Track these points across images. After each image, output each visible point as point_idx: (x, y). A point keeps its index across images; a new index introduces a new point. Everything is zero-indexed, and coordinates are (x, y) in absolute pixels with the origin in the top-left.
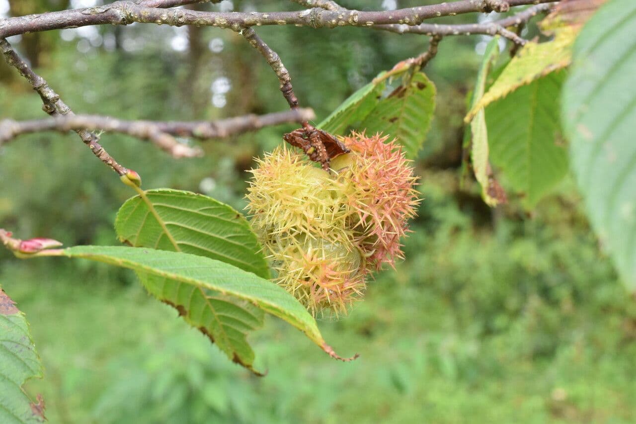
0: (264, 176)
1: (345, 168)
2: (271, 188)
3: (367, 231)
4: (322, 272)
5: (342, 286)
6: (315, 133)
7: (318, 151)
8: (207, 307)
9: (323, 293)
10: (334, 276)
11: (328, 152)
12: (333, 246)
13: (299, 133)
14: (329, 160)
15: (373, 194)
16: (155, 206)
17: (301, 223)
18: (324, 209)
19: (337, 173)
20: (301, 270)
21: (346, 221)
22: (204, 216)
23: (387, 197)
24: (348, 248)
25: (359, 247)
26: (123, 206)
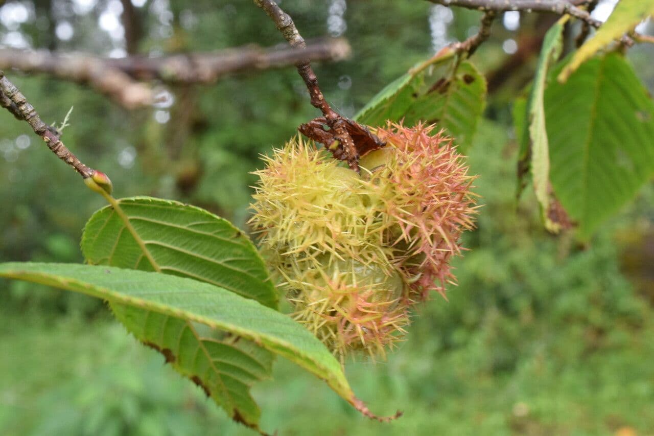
0: (274, 179)
1: (380, 166)
2: (284, 194)
3: (411, 248)
4: (352, 304)
5: (379, 322)
6: (340, 122)
7: (344, 146)
8: (200, 351)
9: (354, 331)
10: (369, 309)
11: (357, 146)
12: (367, 268)
13: (318, 123)
14: (358, 158)
15: (420, 199)
16: (131, 220)
17: (324, 238)
18: (354, 219)
19: (370, 173)
20: (325, 301)
21: (384, 236)
22: (195, 233)
23: (437, 203)
24: (386, 271)
25: (400, 270)
26: (90, 220)
